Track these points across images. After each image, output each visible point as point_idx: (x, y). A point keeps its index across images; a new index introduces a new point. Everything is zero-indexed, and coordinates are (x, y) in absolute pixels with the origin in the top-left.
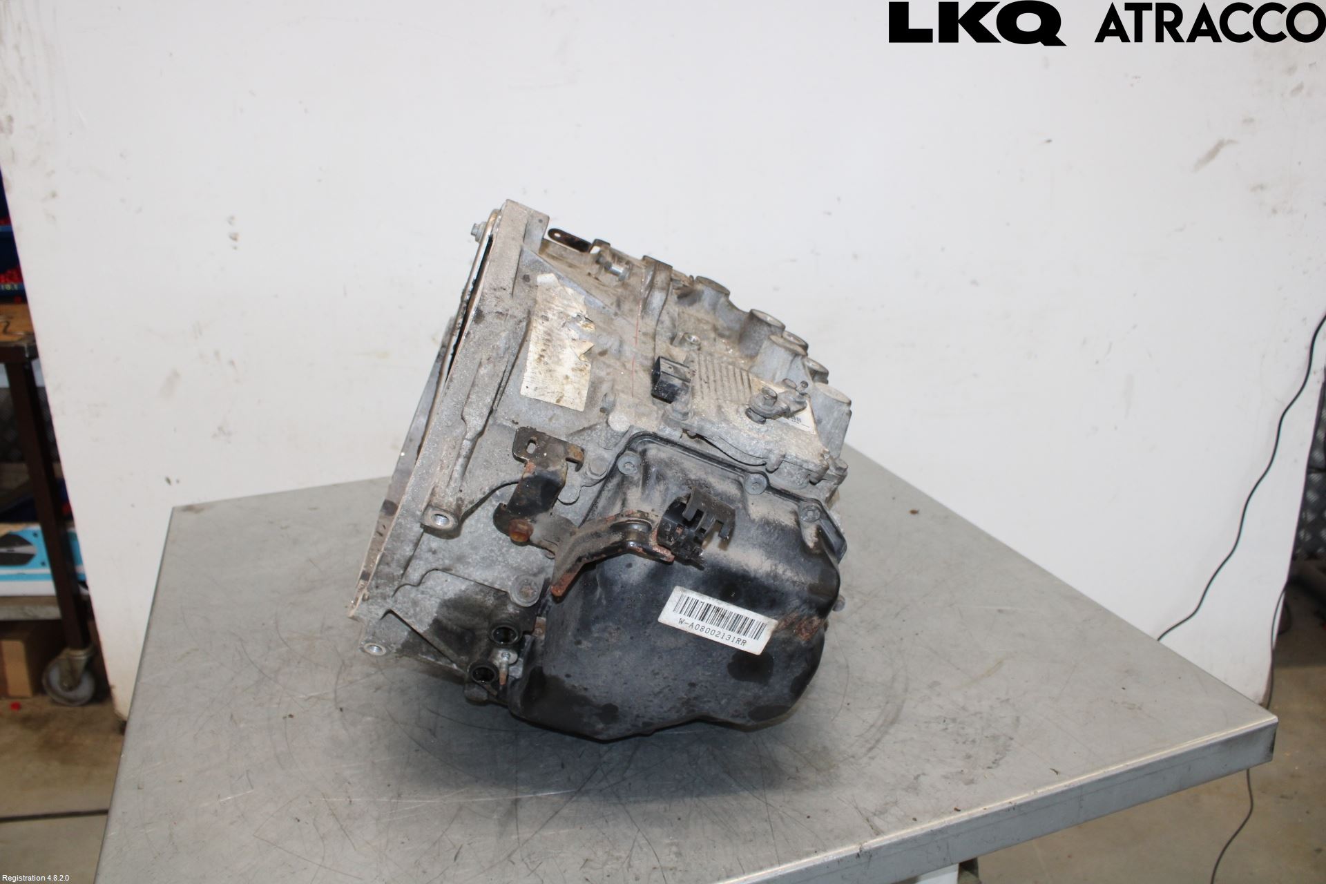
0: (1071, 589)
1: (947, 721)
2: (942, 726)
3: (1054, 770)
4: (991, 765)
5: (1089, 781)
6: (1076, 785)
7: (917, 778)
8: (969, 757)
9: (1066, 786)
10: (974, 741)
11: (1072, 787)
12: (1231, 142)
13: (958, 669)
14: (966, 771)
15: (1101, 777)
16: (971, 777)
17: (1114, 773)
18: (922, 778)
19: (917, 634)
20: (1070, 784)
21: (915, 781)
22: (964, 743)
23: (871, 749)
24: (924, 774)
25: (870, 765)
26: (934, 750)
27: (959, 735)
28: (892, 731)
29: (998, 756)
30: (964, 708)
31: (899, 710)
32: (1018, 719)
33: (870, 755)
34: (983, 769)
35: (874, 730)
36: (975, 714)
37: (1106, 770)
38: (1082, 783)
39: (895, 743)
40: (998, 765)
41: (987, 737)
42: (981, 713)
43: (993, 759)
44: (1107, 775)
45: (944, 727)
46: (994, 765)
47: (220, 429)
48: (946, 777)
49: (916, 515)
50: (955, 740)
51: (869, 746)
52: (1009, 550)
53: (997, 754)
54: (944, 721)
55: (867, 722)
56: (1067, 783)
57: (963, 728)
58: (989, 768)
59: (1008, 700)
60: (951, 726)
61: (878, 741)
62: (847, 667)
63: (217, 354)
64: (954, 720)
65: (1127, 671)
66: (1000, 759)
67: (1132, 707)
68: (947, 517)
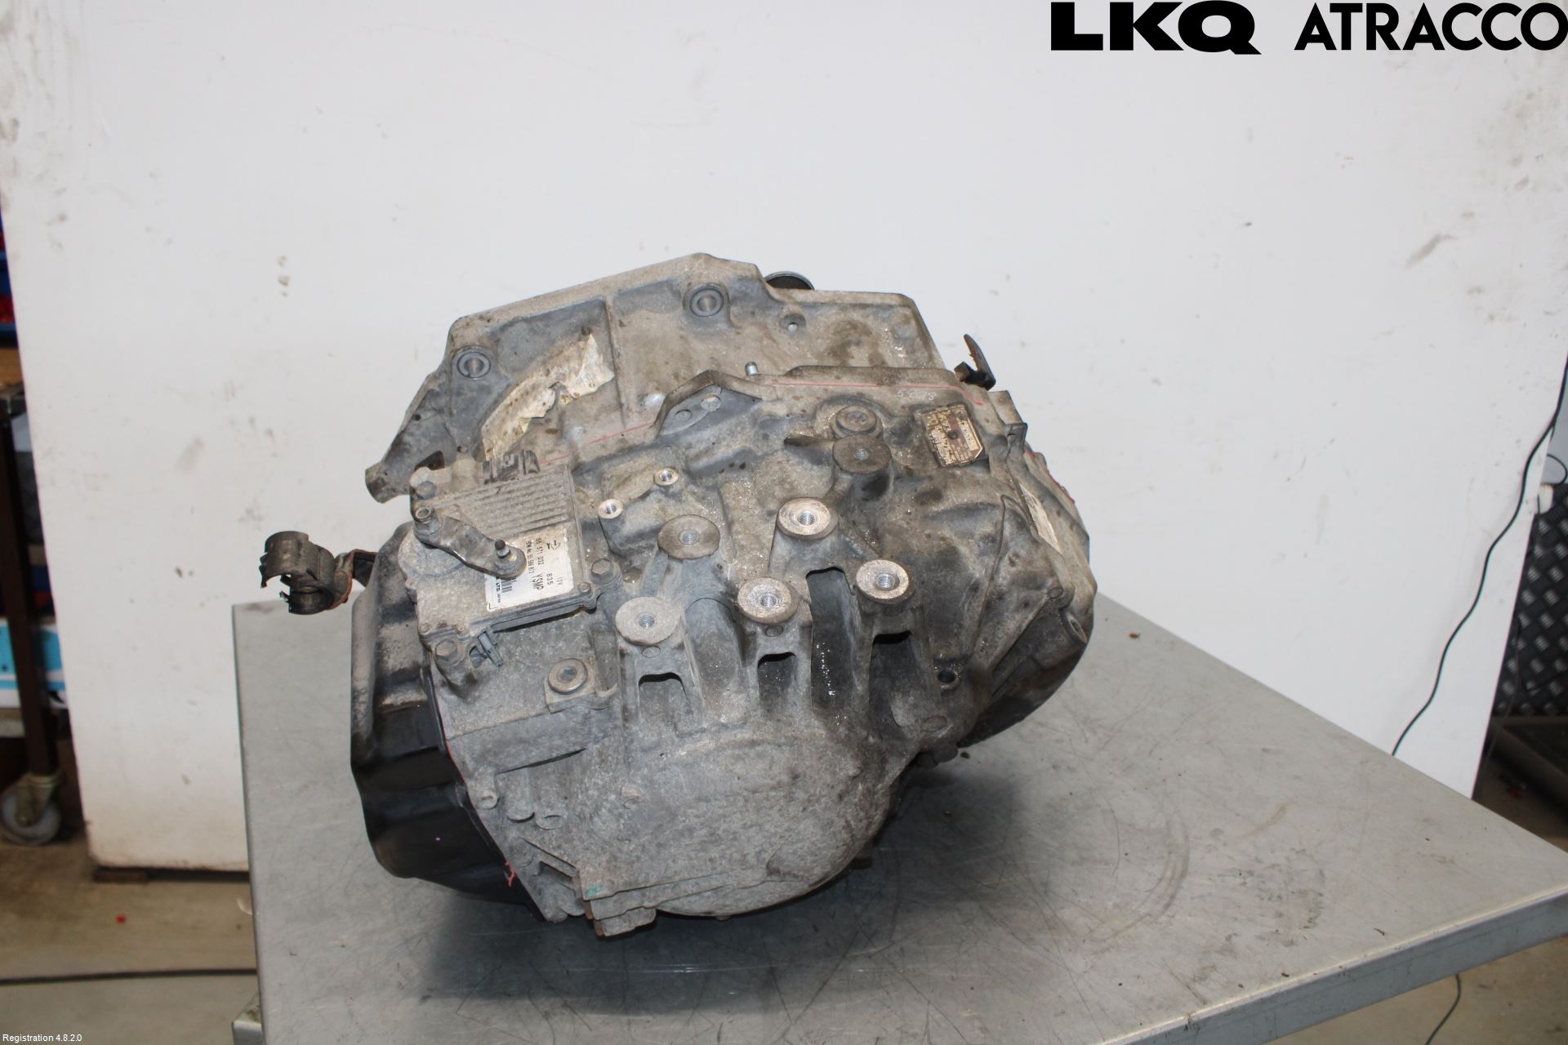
0: (1335, 727)
1: (1244, 874)
2: (1239, 880)
3: (1378, 930)
4: (1307, 924)
5: (1419, 942)
6: (1406, 948)
7: (1229, 938)
8: (1280, 915)
9: (1396, 949)
10: (1280, 897)
11: (1402, 949)
12: (1448, 237)
13: (1238, 815)
14: (1281, 931)
15: (1432, 938)
16: (1290, 938)
17: (1444, 934)
18: (1234, 939)
19: (1180, 775)
20: (1401, 946)
21: (1228, 943)
22: (1270, 899)
23: (1167, 906)
24: (1235, 934)
25: (1172, 924)
26: (1239, 907)
27: (1261, 890)
28: (1185, 885)
29: (1312, 915)
30: (1257, 860)
31: (1186, 860)
32: (1321, 872)
33: (1169, 913)
34: (1300, 929)
35: (1164, 884)
36: (1273, 866)
37: (1436, 931)
38: (1412, 945)
39: (1192, 898)
40: (1315, 924)
41: (1293, 893)
42: (1278, 865)
43: (1307, 918)
44: (1438, 936)
45: (1243, 881)
46: (1310, 925)
47: (249, 512)
48: (1261, 938)
49: (1137, 639)
50: (1259, 896)
51: (1164, 902)
52: (1255, 682)
53: (1310, 911)
54: (1240, 874)
55: (1154, 876)
56: (1397, 945)
57: (1263, 882)
58: (1306, 927)
59: (1304, 850)
60: (1248, 880)
61: (1173, 897)
62: (1113, 812)
63: (252, 421)
64: (1251, 873)
65: (1425, 820)
66: (1316, 917)
67: (1443, 861)
68: (1174, 643)
